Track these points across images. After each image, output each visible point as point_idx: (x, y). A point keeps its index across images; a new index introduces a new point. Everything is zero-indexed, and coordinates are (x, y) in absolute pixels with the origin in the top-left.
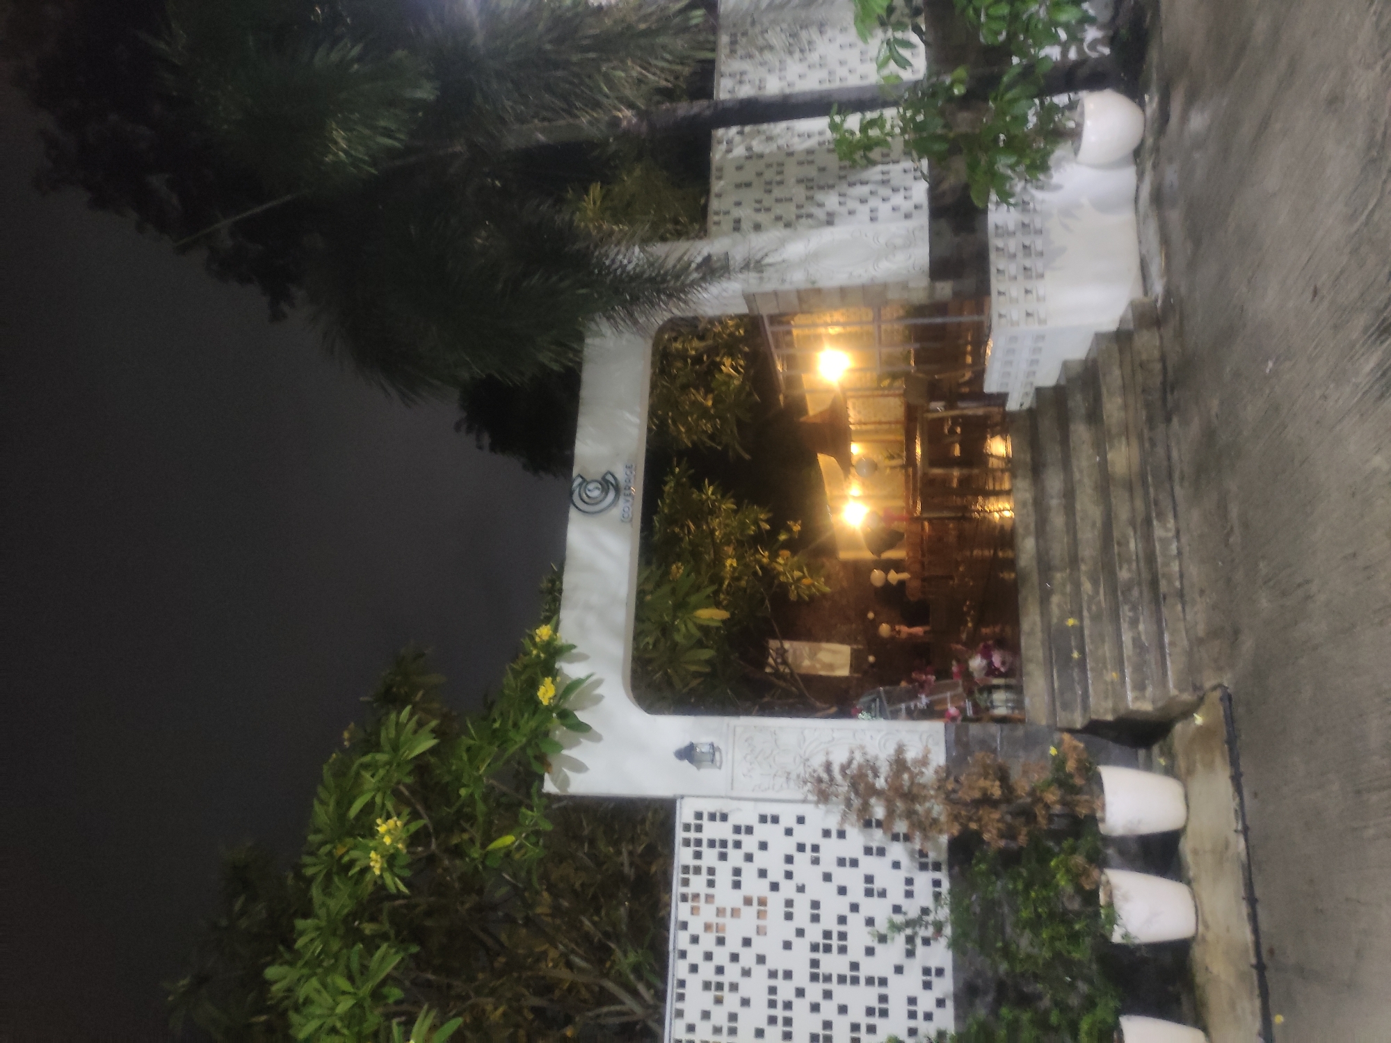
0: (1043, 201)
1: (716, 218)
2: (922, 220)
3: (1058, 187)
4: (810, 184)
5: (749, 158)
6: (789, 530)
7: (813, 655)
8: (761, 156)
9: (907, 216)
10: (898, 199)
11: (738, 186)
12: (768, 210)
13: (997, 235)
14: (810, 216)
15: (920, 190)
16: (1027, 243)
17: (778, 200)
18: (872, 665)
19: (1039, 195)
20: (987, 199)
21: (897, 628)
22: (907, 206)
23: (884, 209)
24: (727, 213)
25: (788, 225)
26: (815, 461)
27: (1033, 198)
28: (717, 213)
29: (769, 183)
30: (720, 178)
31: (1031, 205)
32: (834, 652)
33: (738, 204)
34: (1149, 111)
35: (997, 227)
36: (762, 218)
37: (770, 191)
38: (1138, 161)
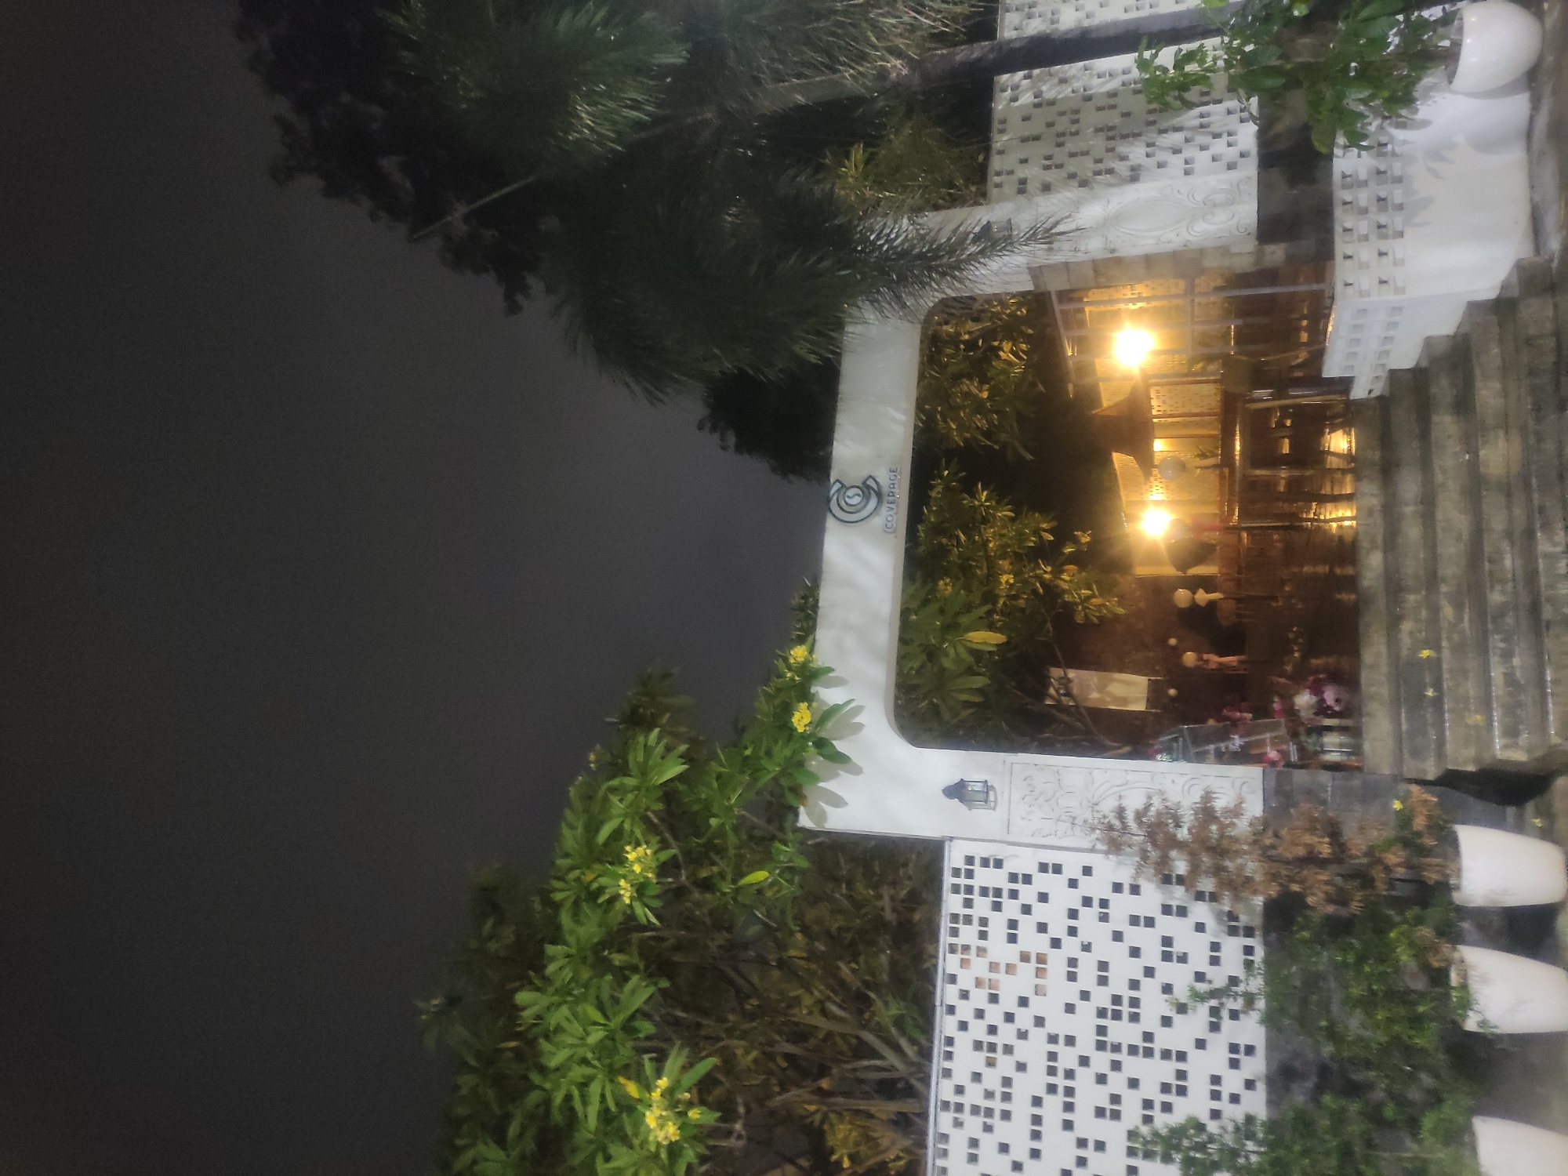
0: (1405, 142)
1: (997, 179)
2: (1250, 170)
3: (1425, 123)
4: (1111, 134)
5: (1037, 106)
6: (1075, 541)
7: (1101, 688)
8: (1052, 103)
9: (1231, 166)
10: (1219, 147)
11: (1024, 140)
12: (1059, 166)
13: (1344, 187)
14: (1110, 171)
15: (1248, 135)
16: (1383, 194)
17: (1072, 155)
18: (1173, 699)
19: (1400, 134)
20: (1332, 144)
21: (1205, 656)
22: (1231, 154)
23: (1202, 159)
24: (1011, 172)
25: (1084, 184)
26: (1110, 461)
27: (1392, 139)
28: (998, 174)
29: (1063, 134)
30: (1002, 131)
31: (1390, 147)
32: (1128, 683)
33: (1024, 161)
34: (1550, 21)
35: (1344, 176)
36: (1050, 176)
37: (1060, 145)
38: (1533, 85)
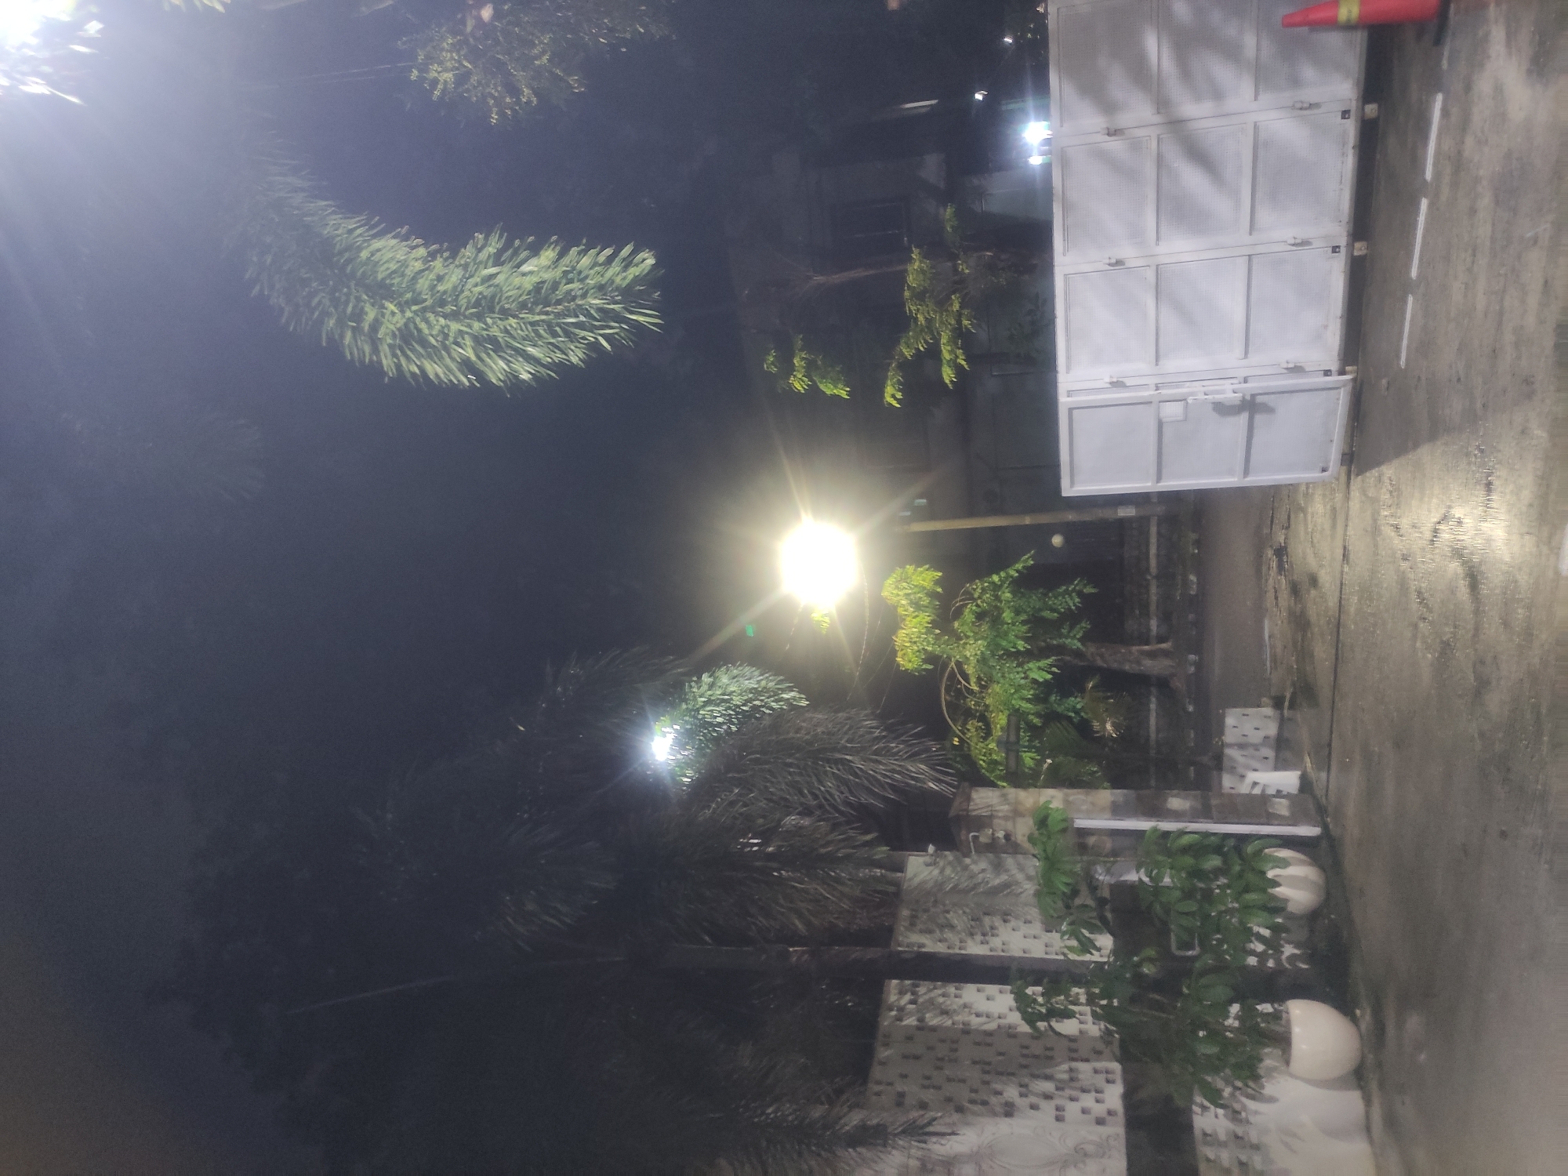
0: (1256, 1113)
1: (877, 1088)
2: (1117, 1130)
3: (1271, 1100)
4: (987, 1068)
5: (919, 1028)
8: (933, 1029)
9: (1100, 1122)
10: (1088, 1101)
11: (905, 1057)
12: (939, 1088)
13: (1206, 1143)
14: (985, 1103)
15: (1114, 1096)
16: (1244, 1158)
17: (949, 1080)
19: (1251, 1105)
22: (1099, 1110)
23: (1072, 1109)
24: (890, 1084)
25: (960, 1109)
27: (1244, 1107)
28: (879, 1083)
29: (941, 1059)
30: (886, 1045)
31: (1243, 1114)
33: (904, 1076)
35: (1205, 1134)
36: (928, 1095)
37: (940, 1068)
38: (1362, 1083)
